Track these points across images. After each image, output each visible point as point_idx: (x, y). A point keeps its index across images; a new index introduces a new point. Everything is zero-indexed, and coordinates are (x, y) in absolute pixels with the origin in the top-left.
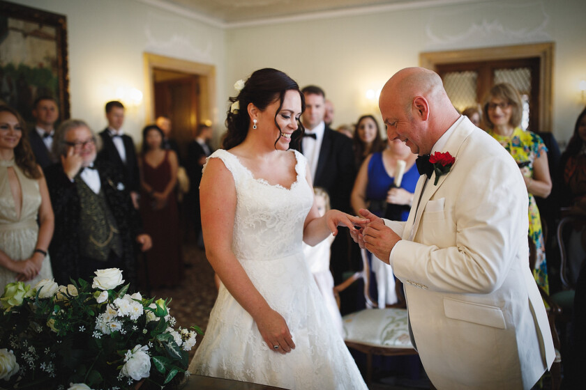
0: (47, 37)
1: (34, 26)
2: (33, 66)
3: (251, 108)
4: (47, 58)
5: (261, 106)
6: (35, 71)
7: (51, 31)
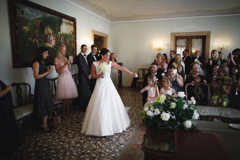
0: (71, 25)
1: (68, 21)
2: (68, 34)
3: (102, 56)
4: (71, 31)
5: (104, 55)
6: (68, 35)
7: (72, 23)
